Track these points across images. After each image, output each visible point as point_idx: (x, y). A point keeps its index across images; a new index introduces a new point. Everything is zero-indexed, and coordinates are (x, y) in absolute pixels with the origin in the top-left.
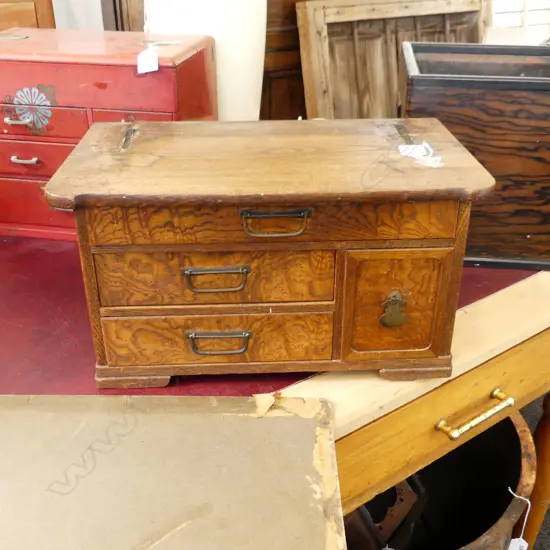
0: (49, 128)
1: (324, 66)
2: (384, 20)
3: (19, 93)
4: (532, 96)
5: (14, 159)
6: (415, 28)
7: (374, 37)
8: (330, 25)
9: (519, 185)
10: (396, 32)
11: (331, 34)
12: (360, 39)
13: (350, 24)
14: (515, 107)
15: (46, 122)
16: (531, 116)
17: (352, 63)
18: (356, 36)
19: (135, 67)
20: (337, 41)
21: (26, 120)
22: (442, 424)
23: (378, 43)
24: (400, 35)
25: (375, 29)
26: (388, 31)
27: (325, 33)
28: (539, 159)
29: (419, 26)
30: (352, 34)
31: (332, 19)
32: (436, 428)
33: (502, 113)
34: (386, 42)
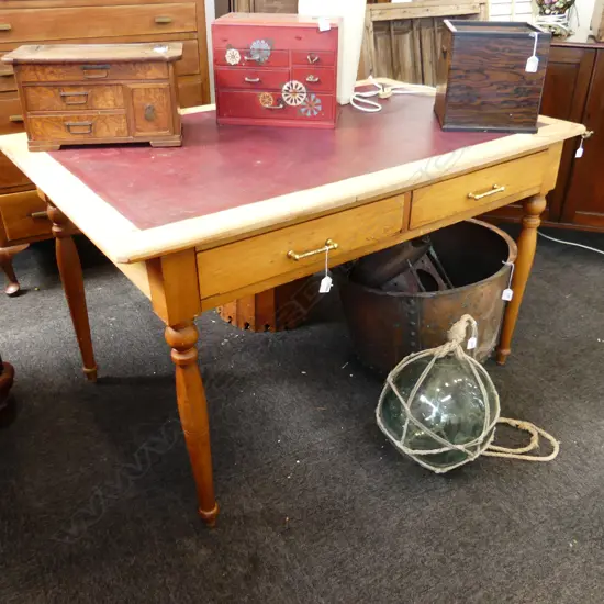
0: (268, 62)
1: (371, 52)
2: (411, 19)
3: (254, 43)
4: (512, 40)
5: (246, 79)
6: (433, 25)
7: (404, 32)
8: (375, 22)
9: (506, 87)
10: (419, 29)
11: (375, 29)
12: (395, 34)
13: (388, 22)
14: (503, 46)
15: (266, 59)
16: (511, 51)
17: (389, 51)
18: (393, 32)
19: (318, 29)
20: (379, 35)
21: (257, 57)
22: (470, 195)
23: (407, 37)
24: (423, 31)
25: (405, 26)
26: (415, 28)
27: (371, 28)
28: (515, 73)
29: (436, 25)
30: (389, 30)
31: (376, 18)
32: (468, 197)
33: (497, 49)
34: (412, 36)
